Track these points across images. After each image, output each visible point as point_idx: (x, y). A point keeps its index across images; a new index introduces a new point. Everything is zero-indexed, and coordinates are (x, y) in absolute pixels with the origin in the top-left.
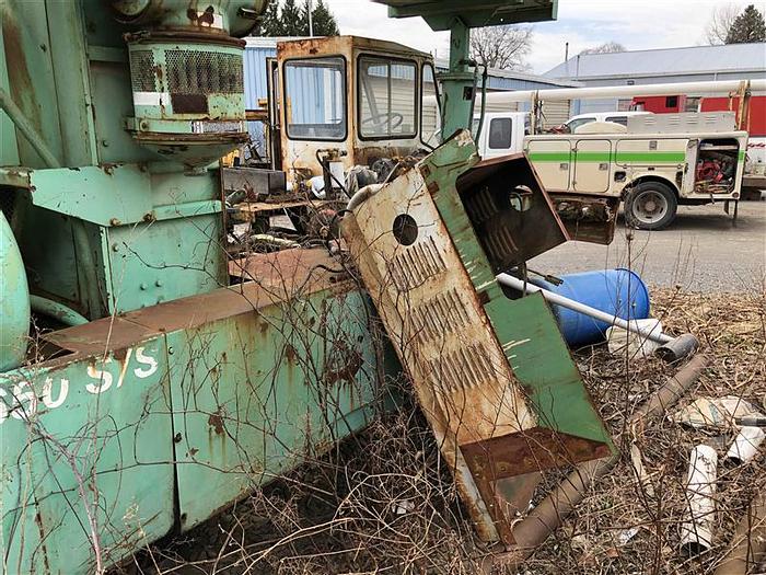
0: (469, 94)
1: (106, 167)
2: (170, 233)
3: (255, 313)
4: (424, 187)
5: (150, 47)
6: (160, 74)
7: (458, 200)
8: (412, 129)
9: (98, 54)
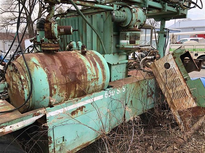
0: (165, 36)
1: (114, 54)
2: (119, 66)
3: (139, 81)
4: (172, 57)
5: (126, 32)
6: (128, 37)
7: (180, 60)
8: (150, 44)
9: (115, 33)
